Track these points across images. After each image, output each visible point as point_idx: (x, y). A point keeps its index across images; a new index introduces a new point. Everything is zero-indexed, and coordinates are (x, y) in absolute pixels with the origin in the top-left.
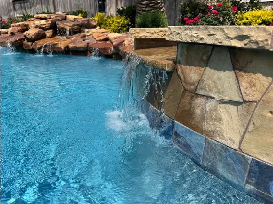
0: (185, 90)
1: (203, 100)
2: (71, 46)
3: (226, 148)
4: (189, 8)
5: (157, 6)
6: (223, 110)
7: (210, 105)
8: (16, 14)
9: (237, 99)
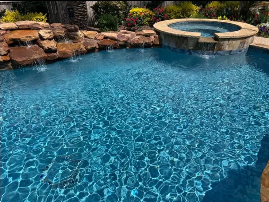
0: (220, 45)
6: (226, 46)
9: (228, 44)
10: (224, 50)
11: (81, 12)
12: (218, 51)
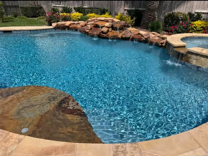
0: (188, 57)
1: (191, 59)
2: (124, 36)
3: (194, 65)
4: (170, 18)
5: (155, 15)
6: (194, 60)
7: (192, 60)
8: (53, 4)
9: (196, 59)
10: (191, 63)
11: (148, 18)
12: (185, 62)
